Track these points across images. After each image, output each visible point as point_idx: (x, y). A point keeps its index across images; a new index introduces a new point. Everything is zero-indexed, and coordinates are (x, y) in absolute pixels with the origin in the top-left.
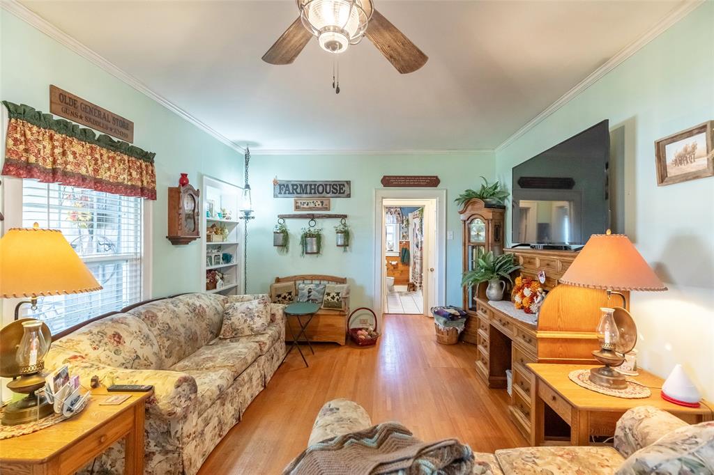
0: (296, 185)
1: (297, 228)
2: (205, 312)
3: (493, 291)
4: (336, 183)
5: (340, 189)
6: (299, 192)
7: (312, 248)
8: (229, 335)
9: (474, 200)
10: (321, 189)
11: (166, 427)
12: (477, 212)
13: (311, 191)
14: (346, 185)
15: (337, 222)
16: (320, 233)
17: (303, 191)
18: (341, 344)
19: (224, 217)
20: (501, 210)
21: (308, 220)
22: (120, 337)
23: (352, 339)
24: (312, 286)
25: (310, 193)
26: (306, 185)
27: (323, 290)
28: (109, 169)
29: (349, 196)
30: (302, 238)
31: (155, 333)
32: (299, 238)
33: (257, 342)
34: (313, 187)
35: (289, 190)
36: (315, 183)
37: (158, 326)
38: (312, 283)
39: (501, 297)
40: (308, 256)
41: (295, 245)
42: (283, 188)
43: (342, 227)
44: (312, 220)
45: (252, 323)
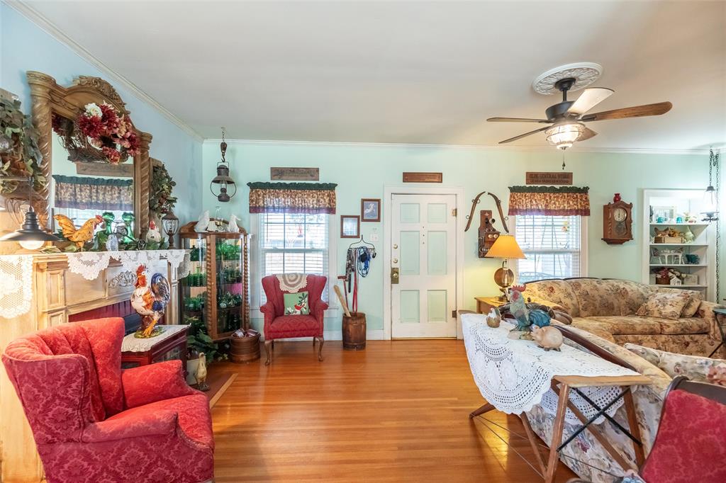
2: (627, 293)
8: (642, 313)
19: (686, 220)
22: (553, 289)
28: (555, 203)
31: (577, 294)
37: (579, 291)
45: (662, 308)
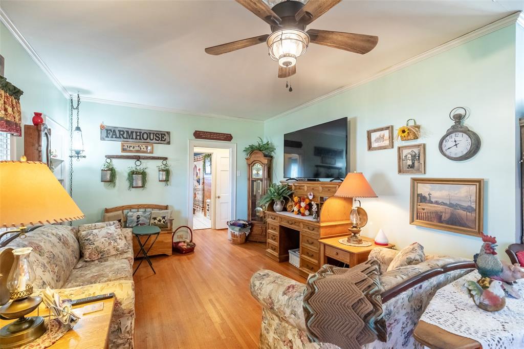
0: (123, 131)
1: (123, 167)
2: (68, 240)
3: (278, 207)
4: (158, 133)
5: (162, 137)
6: (125, 137)
7: (137, 184)
8: (95, 257)
9: (255, 151)
10: (145, 136)
11: (116, 326)
12: (256, 159)
13: (136, 137)
14: (166, 135)
15: (159, 163)
16: (145, 171)
17: (130, 137)
18: (169, 255)
20: (270, 158)
21: (135, 160)
23: (177, 250)
24: (140, 213)
25: (136, 139)
26: (132, 132)
27: (149, 216)
29: (169, 143)
30: (129, 175)
31: (47, 261)
32: (126, 175)
33: (126, 258)
34: (138, 134)
35: (116, 135)
36: (140, 131)
37: (46, 255)
38: (138, 211)
39: (282, 210)
40: (133, 190)
41: (122, 181)
42: (110, 133)
43: (163, 166)
44: (138, 160)
45: (116, 244)
